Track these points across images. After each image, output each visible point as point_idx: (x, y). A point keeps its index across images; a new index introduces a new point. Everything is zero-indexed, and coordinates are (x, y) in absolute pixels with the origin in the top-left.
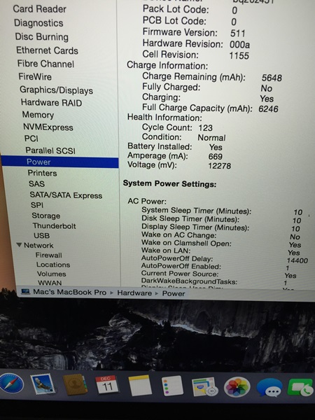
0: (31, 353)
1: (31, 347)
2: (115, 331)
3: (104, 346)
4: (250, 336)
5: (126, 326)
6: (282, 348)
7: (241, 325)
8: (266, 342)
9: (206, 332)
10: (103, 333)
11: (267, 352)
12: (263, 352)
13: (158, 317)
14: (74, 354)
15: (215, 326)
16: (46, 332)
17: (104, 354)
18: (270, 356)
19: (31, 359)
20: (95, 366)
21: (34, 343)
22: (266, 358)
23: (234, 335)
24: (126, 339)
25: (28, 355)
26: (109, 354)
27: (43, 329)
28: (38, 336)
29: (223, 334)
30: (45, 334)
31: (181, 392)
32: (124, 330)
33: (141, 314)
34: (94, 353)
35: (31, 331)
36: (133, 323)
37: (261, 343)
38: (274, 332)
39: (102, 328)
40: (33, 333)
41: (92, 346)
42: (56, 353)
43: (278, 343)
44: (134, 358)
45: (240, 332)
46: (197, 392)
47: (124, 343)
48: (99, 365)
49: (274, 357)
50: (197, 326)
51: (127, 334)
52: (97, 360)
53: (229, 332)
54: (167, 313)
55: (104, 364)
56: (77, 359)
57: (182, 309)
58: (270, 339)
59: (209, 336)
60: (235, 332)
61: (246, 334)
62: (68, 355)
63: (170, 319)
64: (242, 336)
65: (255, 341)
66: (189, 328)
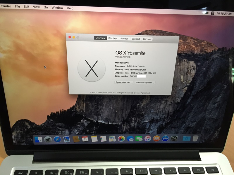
0: (59, 130)
1: (59, 128)
2: (83, 123)
3: (80, 128)
4: (119, 124)
5: (85, 122)
6: (128, 127)
7: (117, 121)
8: (124, 126)
9: (107, 123)
10: (79, 124)
11: (124, 128)
12: (123, 128)
13: (94, 119)
14: (71, 130)
15: (110, 121)
16: (64, 124)
17: (80, 130)
18: (125, 130)
19: (59, 132)
20: (77, 133)
21: (60, 127)
22: (124, 130)
23: (115, 124)
24: (86, 125)
25: (58, 131)
26: (81, 130)
27: (63, 123)
28: (61, 125)
29: (112, 123)
30: (63, 125)
31: (106, 141)
32: (85, 123)
33: (90, 119)
34: (77, 130)
35: (59, 124)
36: (87, 121)
37: (122, 126)
38: (126, 123)
39: (79, 123)
40: (60, 124)
41: (76, 128)
42: (66, 130)
43: (127, 126)
44: (88, 131)
45: (117, 123)
46: (110, 140)
47: (85, 127)
48: (78, 133)
49: (126, 130)
50: (105, 121)
51: (86, 124)
52: (78, 132)
53: (114, 123)
54: (97, 118)
55: (80, 133)
56: (72, 132)
57: (101, 117)
58: (125, 125)
59: (108, 124)
60: (115, 123)
61: (118, 123)
62: (70, 130)
63: (98, 120)
64: (117, 124)
65: (121, 125)
66: (103, 122)
